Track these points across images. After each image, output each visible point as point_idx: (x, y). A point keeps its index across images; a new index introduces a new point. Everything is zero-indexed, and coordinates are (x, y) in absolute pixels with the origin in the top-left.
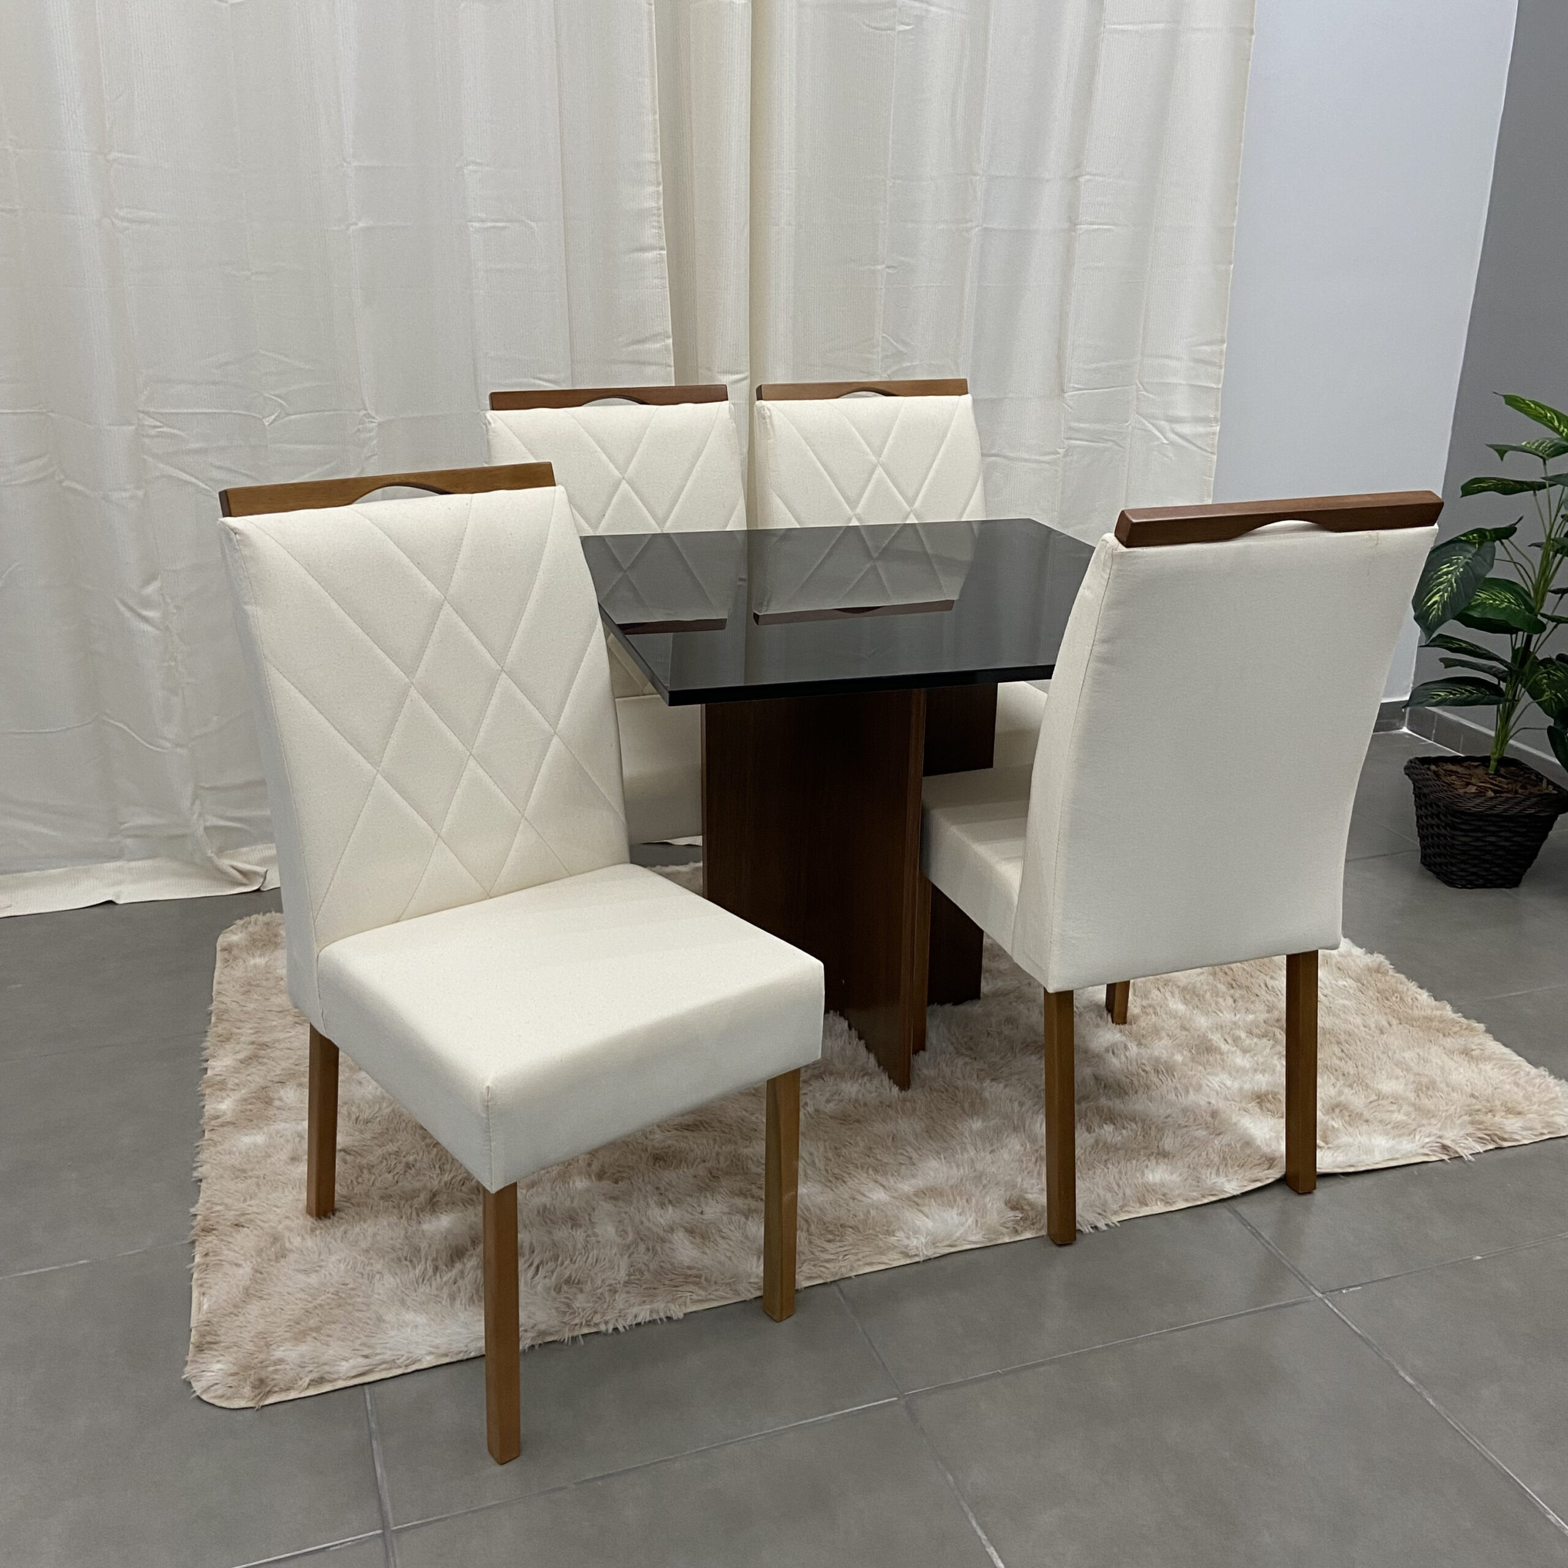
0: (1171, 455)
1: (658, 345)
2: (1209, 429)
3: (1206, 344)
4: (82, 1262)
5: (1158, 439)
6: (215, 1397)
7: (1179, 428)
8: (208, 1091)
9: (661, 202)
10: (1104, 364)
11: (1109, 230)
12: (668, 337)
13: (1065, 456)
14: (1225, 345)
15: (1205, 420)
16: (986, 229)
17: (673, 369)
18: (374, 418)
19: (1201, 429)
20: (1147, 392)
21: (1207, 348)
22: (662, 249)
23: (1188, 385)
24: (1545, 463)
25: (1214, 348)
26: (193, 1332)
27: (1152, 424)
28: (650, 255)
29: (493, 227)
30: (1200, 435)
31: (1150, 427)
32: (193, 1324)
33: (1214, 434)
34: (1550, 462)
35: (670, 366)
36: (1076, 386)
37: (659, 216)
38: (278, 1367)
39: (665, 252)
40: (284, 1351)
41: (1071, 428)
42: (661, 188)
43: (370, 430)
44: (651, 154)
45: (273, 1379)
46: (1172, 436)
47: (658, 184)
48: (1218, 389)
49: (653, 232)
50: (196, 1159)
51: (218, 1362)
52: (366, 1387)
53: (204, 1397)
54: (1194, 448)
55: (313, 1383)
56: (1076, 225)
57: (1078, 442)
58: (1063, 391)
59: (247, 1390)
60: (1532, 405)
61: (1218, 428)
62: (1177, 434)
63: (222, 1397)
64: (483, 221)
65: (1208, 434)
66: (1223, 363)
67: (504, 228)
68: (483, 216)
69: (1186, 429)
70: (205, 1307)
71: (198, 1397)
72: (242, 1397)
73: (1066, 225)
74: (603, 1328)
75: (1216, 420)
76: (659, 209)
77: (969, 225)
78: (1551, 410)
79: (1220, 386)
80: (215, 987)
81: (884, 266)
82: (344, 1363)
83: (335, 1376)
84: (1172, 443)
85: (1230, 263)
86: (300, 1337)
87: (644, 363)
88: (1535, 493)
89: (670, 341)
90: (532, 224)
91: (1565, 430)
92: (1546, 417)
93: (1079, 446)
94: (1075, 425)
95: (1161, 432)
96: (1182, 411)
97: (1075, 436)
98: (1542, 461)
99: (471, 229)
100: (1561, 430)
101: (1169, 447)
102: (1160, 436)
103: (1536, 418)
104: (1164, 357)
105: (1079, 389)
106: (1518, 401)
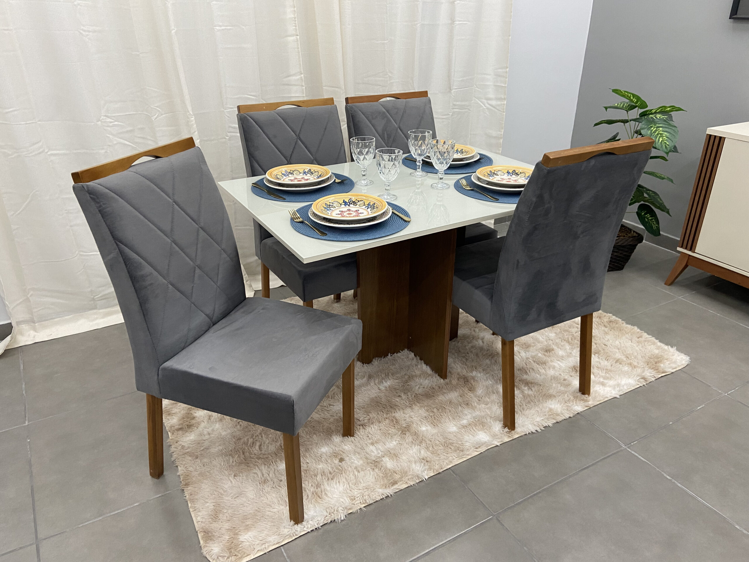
0: (488, 113)
1: (297, 77)
2: (502, 103)
3: (500, 69)
5: (482, 107)
7: (490, 102)
9: (296, 16)
10: (465, 78)
11: (466, 24)
12: (302, 74)
13: (452, 115)
14: (508, 69)
15: (500, 99)
16: (422, 24)
19: (499, 103)
20: (478, 88)
22: (297, 35)
23: (493, 85)
24: (628, 113)
25: (504, 70)
26: (199, 532)
28: (291, 38)
29: (225, 29)
30: (499, 105)
31: (479, 102)
33: (504, 104)
34: (630, 112)
35: (303, 86)
36: (455, 87)
37: (296, 21)
39: (299, 37)
42: (295, 10)
46: (488, 106)
48: (505, 87)
49: (293, 28)
54: (496, 110)
56: (454, 22)
57: (456, 110)
58: (451, 90)
61: (506, 102)
62: (490, 105)
64: (220, 26)
65: (502, 104)
66: (507, 76)
67: (230, 29)
68: (221, 24)
69: (494, 103)
73: (450, 22)
75: (505, 99)
76: (295, 18)
77: (416, 23)
78: (631, 94)
79: (506, 86)
81: (388, 41)
84: (488, 108)
85: (509, 36)
87: (291, 85)
88: (624, 124)
89: (303, 76)
90: (243, 27)
91: (635, 100)
92: (628, 96)
93: (456, 111)
94: (455, 103)
95: (483, 104)
96: (491, 96)
97: (455, 107)
98: (626, 112)
99: (216, 30)
100: (633, 100)
101: (486, 110)
102: (483, 106)
103: (623, 96)
104: (485, 74)
105: (456, 89)
106: (618, 91)
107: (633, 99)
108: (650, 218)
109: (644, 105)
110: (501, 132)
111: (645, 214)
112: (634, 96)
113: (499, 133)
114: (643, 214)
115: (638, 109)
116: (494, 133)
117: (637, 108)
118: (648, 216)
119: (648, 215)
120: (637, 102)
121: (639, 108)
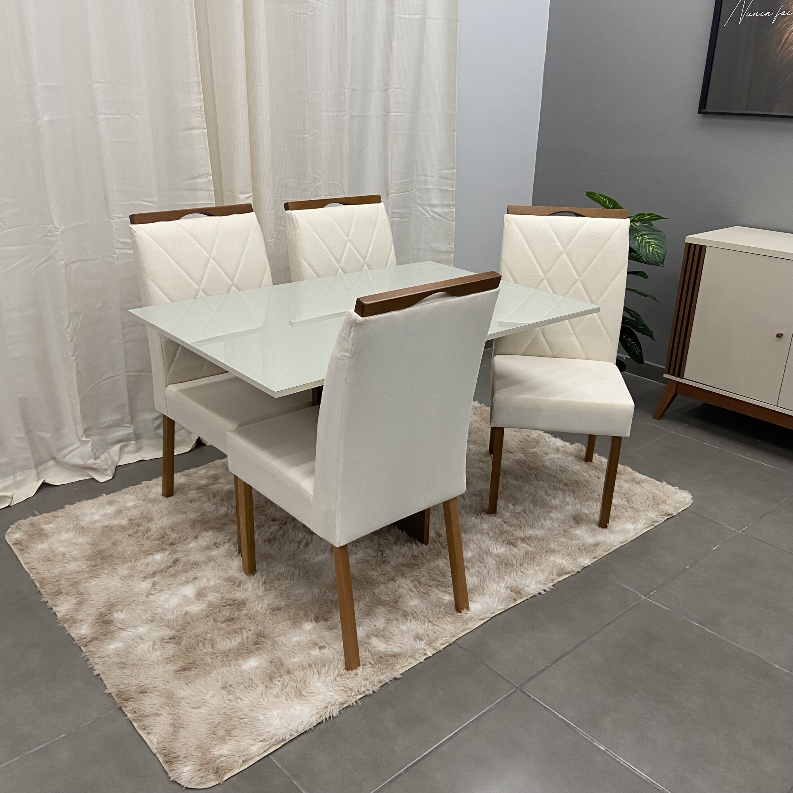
0: (432, 222)
1: (204, 180)
2: (450, 210)
3: (445, 169)
4: (62, 736)
5: (425, 215)
6: (196, 785)
7: (435, 210)
8: (66, 625)
9: (203, 104)
10: (404, 181)
11: (404, 116)
12: (210, 176)
14: (455, 170)
15: (448, 206)
16: (352, 116)
17: (213, 192)
18: (58, 229)
19: (446, 210)
20: (419, 192)
21: (446, 171)
22: (204, 129)
23: (438, 189)
25: (450, 171)
26: (158, 755)
27: (422, 208)
28: (197, 132)
29: (112, 118)
30: (446, 213)
31: (422, 210)
32: (155, 751)
33: (452, 212)
35: (211, 191)
36: (394, 192)
37: (202, 111)
38: (222, 759)
39: (206, 130)
40: (218, 751)
41: (393, 213)
42: (202, 96)
43: (57, 236)
44: (195, 78)
45: (223, 766)
46: (432, 214)
47: (200, 94)
48: (453, 191)
49: (198, 120)
50: (88, 664)
51: (186, 766)
52: (270, 756)
53: (189, 786)
54: (443, 219)
55: (244, 762)
56: (388, 113)
57: (396, 219)
58: (388, 194)
59: (212, 776)
60: (598, 196)
61: (454, 209)
62: (434, 212)
63: (199, 784)
64: (105, 114)
65: (449, 212)
66: (455, 178)
67: (118, 118)
68: (106, 112)
69: (439, 210)
70: (155, 740)
71: (187, 788)
72: (211, 780)
73: (383, 113)
74: (368, 693)
75: (453, 206)
76: (201, 107)
77: (343, 113)
78: (606, 197)
79: (454, 189)
80: (25, 567)
81: (310, 135)
82: (253, 748)
83: (253, 755)
84: (432, 217)
85: (455, 131)
86: (223, 740)
87: (196, 190)
89: (211, 178)
90: (137, 116)
91: (611, 206)
92: (603, 200)
93: (396, 221)
94: (394, 210)
95: (426, 212)
96: (436, 202)
97: (395, 216)
99: (99, 119)
100: (609, 206)
101: (431, 219)
102: (427, 214)
103: (598, 200)
104: (427, 176)
105: (395, 193)
106: (592, 194)
107: (609, 204)
108: (632, 343)
110: (452, 245)
111: (627, 338)
112: (610, 200)
113: (449, 246)
114: (624, 338)
116: (442, 247)
119: (630, 340)
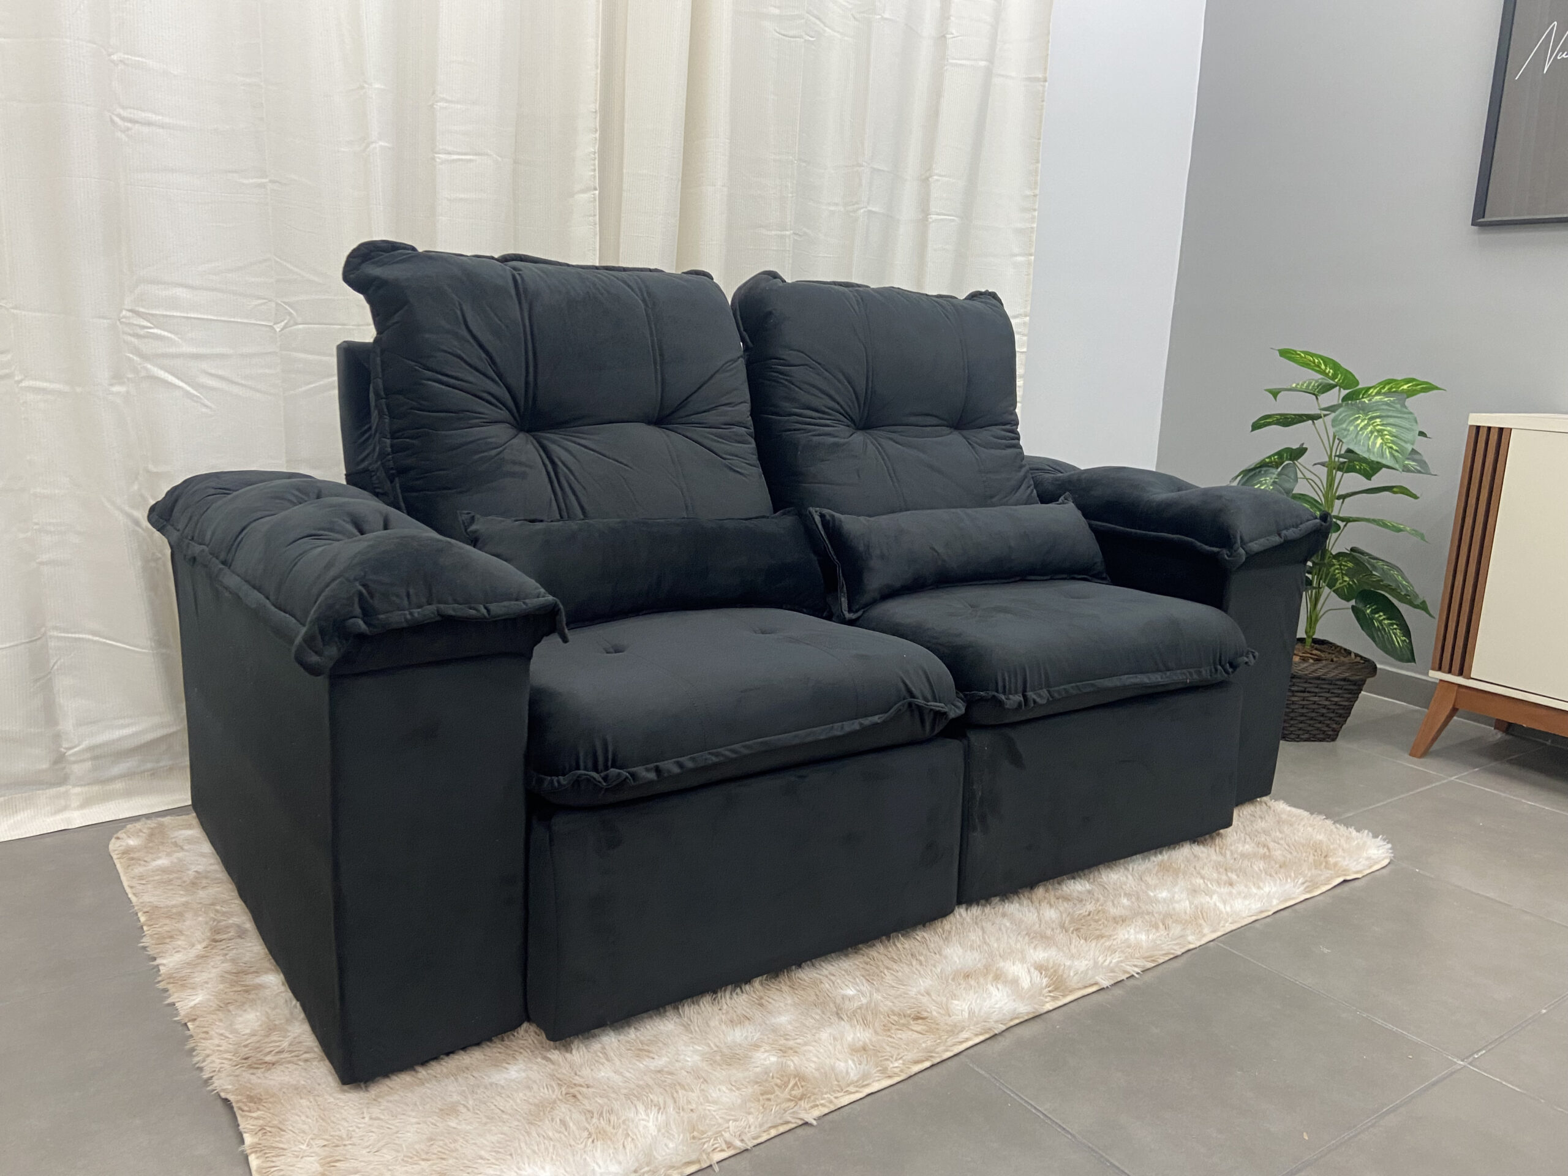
24: (1317, 398)
34: (1321, 397)
60: (1303, 355)
78: (1317, 355)
88: (1313, 422)
91: (1331, 371)
92: (1314, 362)
98: (1314, 397)
100: (1327, 371)
103: (1306, 365)
106: (1290, 353)
107: (1326, 369)
109: (1349, 381)
111: (1375, 612)
112: (1327, 361)
114: (1368, 611)
115: (1340, 390)
117: (1338, 387)
118: (1380, 616)
120: (1334, 377)
121: (1340, 387)
